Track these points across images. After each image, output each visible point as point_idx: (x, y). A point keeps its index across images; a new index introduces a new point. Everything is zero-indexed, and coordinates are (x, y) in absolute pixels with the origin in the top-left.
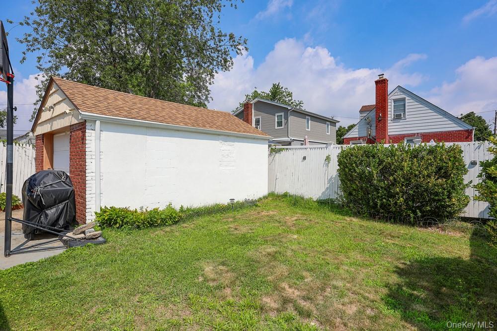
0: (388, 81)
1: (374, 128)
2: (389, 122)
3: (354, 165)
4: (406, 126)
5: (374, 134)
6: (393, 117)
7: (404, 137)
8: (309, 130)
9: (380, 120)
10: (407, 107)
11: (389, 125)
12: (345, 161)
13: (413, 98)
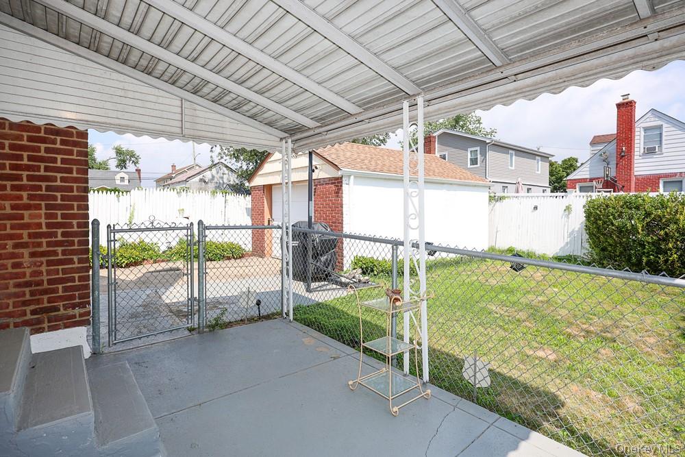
0: (635, 103)
1: (613, 165)
2: (636, 157)
3: (611, 217)
4: (662, 163)
5: (613, 173)
6: (642, 151)
7: (659, 178)
8: (513, 168)
9: (623, 156)
10: (664, 138)
11: (635, 161)
12: (598, 212)
13: (674, 125)
